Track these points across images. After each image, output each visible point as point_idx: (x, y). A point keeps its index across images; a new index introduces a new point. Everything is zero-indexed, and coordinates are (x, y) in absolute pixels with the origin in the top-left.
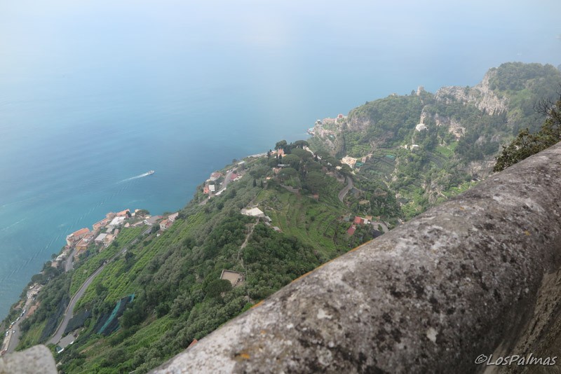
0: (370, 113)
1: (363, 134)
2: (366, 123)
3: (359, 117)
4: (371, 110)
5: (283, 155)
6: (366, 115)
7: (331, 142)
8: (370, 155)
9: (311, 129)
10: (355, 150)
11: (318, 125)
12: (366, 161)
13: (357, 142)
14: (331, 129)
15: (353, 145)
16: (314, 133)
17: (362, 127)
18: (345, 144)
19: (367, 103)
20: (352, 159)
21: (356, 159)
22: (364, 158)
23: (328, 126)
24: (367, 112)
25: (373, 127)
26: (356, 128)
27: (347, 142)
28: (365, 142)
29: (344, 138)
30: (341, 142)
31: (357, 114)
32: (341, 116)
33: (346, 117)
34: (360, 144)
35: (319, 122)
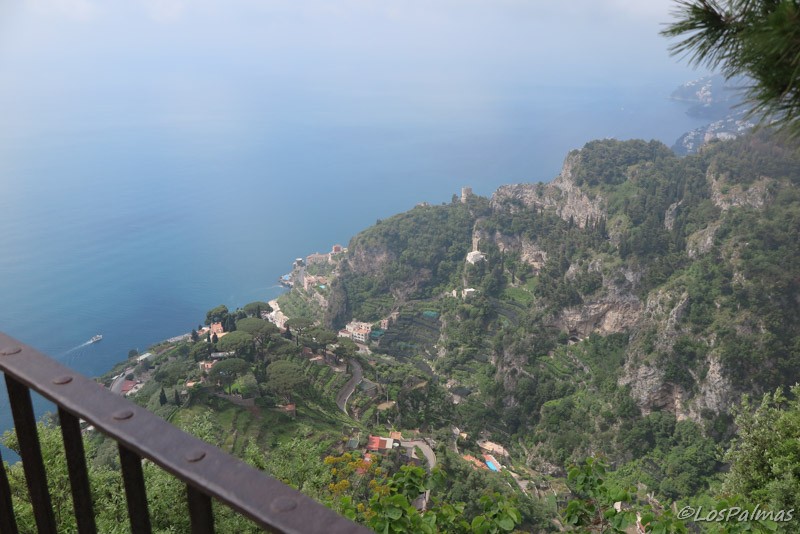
0: (386, 240)
1: (379, 277)
2: (382, 258)
3: (367, 248)
4: (386, 235)
5: (220, 335)
6: (378, 244)
7: (322, 297)
8: (394, 315)
9: (286, 277)
10: (366, 308)
11: (298, 268)
12: (389, 326)
13: (368, 294)
14: (321, 273)
15: (362, 300)
16: (292, 283)
17: (375, 266)
18: (348, 299)
19: (379, 222)
20: (364, 325)
21: (370, 325)
22: (385, 322)
23: (316, 269)
24: (380, 238)
25: (394, 264)
26: (365, 269)
27: (350, 295)
28: (383, 292)
29: (344, 288)
30: (339, 297)
31: (363, 242)
32: (337, 249)
33: (346, 250)
34: (374, 295)
35: (300, 263)
